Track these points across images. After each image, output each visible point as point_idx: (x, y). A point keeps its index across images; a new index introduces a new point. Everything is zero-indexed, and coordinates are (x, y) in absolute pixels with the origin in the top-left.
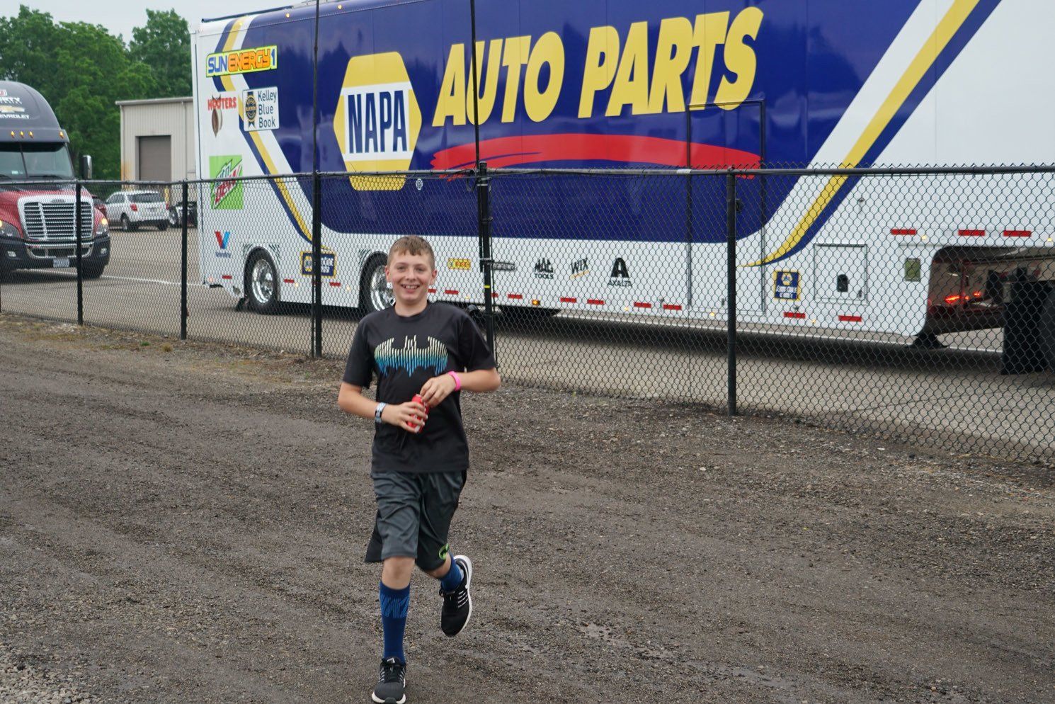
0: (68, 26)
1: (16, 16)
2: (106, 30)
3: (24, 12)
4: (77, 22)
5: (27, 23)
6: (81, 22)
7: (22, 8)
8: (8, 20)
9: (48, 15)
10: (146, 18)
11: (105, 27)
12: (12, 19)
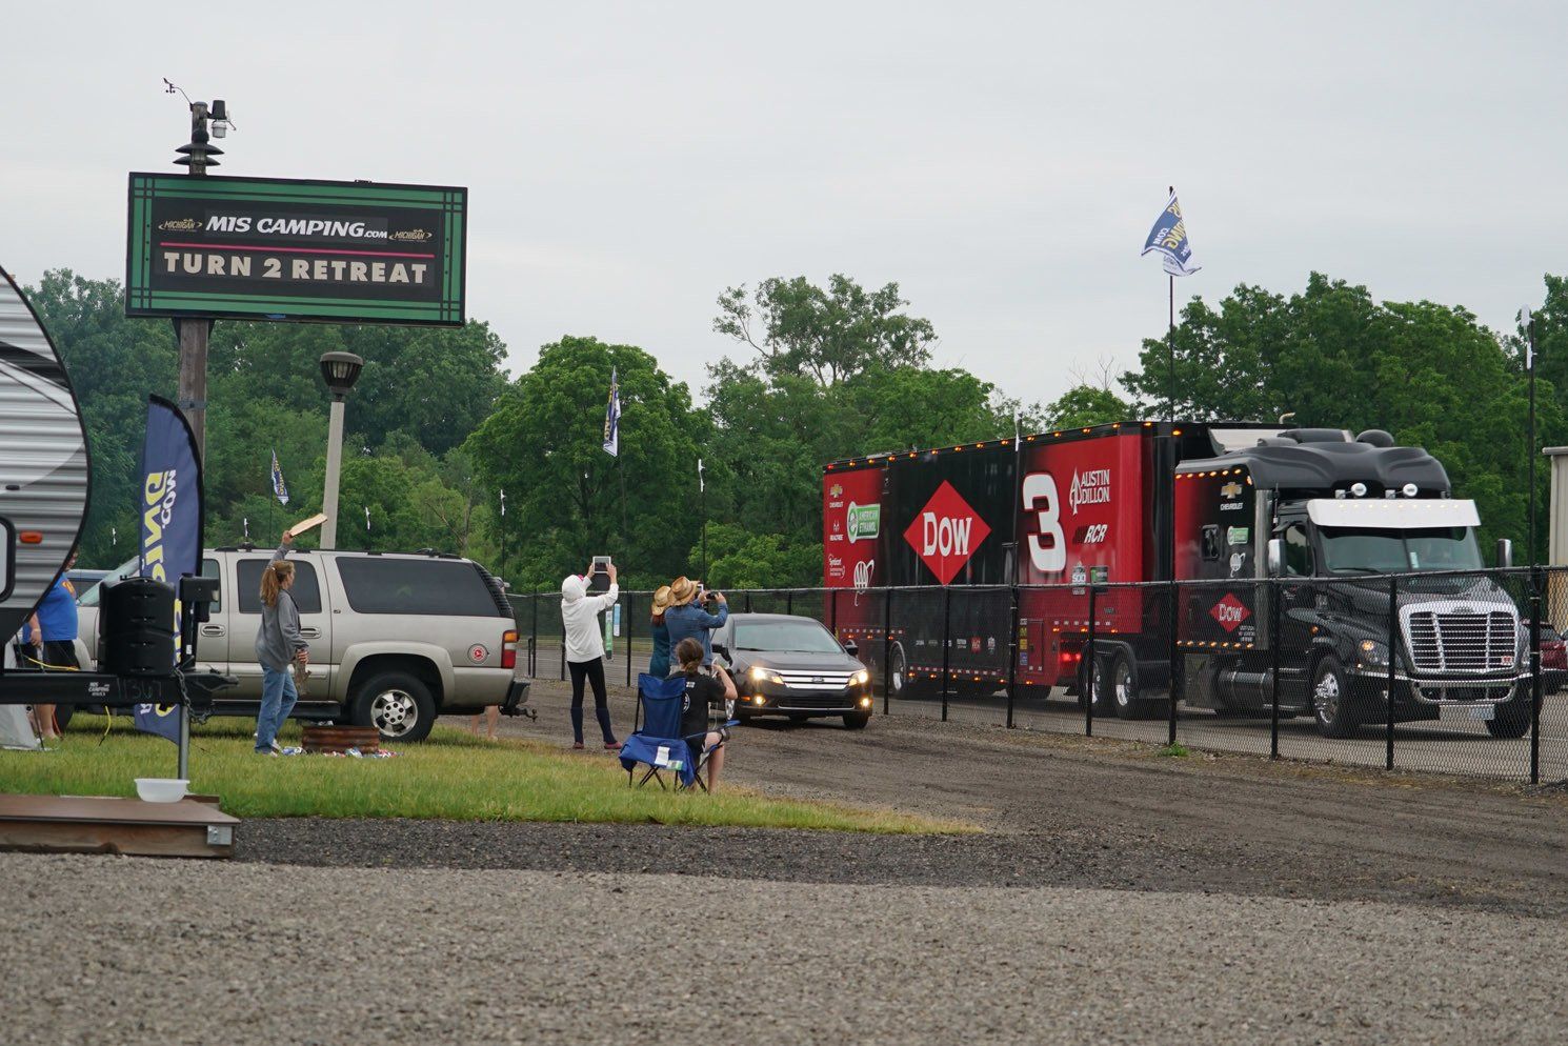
0: (1400, 309)
1: (1303, 296)
2: (1471, 317)
3: (1317, 284)
4: (1416, 303)
5: (1324, 306)
6: (1425, 303)
7: (1316, 279)
8: (1287, 300)
9: (1361, 290)
10: (1545, 291)
11: (1469, 310)
12: (1293, 298)
